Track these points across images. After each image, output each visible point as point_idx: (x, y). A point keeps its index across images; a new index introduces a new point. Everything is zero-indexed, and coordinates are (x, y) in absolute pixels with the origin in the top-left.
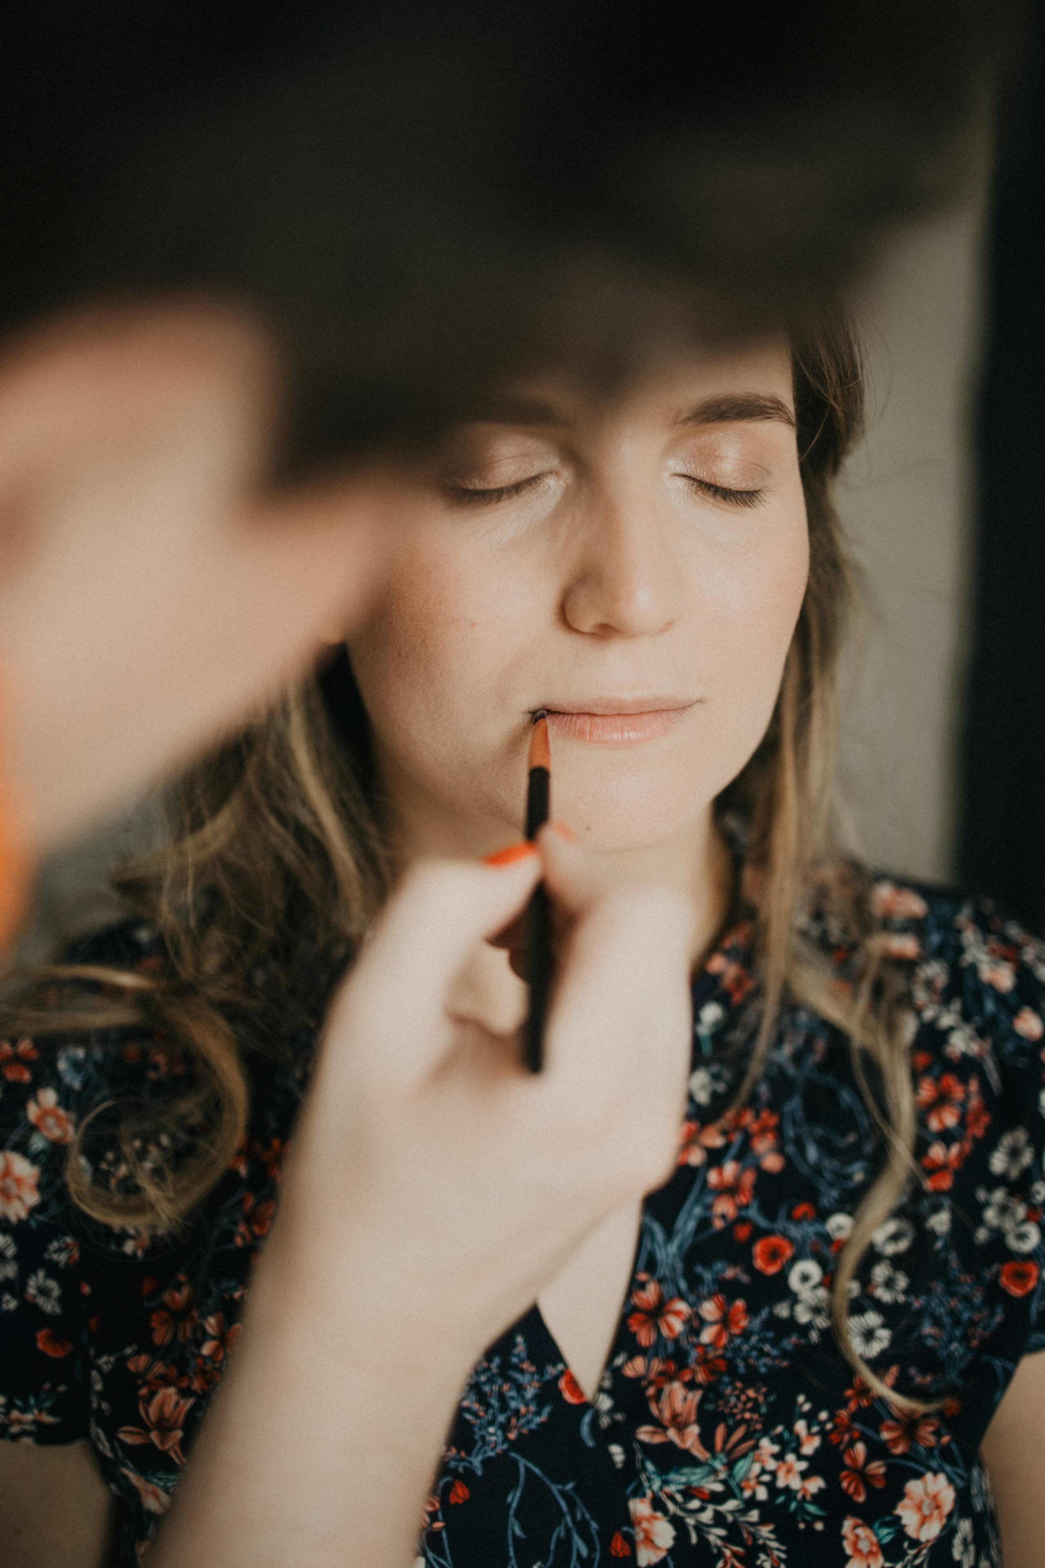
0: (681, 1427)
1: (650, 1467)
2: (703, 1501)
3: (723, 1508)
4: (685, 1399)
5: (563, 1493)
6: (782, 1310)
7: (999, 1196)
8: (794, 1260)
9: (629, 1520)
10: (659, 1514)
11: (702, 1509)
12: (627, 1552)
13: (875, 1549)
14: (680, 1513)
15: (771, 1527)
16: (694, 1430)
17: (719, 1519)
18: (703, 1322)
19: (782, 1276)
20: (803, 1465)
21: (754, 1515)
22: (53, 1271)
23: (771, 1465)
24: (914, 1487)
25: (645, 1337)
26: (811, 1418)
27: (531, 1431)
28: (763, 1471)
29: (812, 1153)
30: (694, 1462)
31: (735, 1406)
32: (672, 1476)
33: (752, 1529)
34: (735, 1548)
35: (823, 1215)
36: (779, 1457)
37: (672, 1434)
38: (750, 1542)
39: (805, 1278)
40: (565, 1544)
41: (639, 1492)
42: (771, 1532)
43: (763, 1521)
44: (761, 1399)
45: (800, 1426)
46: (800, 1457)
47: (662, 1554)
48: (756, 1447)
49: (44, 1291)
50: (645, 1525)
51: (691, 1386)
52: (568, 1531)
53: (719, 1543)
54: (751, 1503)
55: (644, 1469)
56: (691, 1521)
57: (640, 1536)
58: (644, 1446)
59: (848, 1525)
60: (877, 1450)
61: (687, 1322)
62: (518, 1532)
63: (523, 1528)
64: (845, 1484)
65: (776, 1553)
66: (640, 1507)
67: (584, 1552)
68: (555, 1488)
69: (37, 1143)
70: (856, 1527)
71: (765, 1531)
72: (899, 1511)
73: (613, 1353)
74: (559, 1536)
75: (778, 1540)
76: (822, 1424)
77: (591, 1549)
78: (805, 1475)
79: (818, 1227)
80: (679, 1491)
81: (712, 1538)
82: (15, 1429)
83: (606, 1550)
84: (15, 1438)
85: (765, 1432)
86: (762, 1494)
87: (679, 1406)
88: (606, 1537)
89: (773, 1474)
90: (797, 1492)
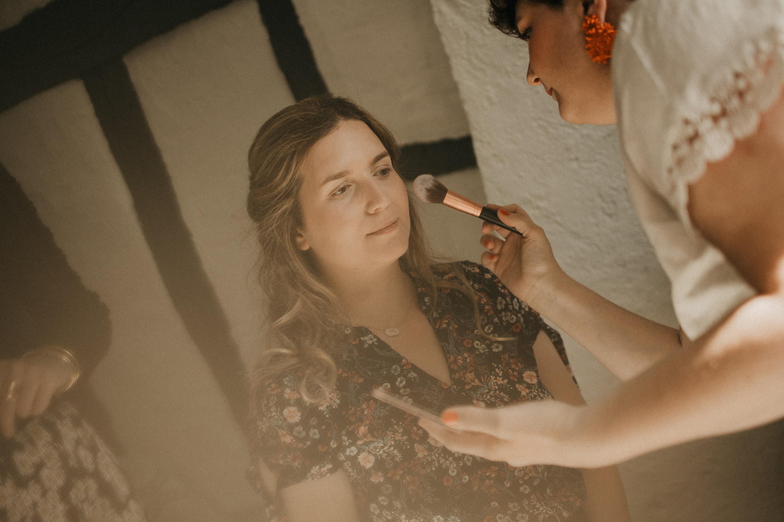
0: (474, 381)
1: (472, 392)
2: (486, 395)
3: (491, 394)
4: (471, 375)
6: (477, 353)
7: (503, 314)
8: (473, 342)
10: (479, 401)
11: (487, 396)
13: (525, 388)
14: (483, 399)
15: (502, 393)
16: (477, 380)
17: (491, 396)
18: (466, 358)
19: (473, 346)
20: (501, 378)
21: (498, 392)
22: (314, 427)
23: (495, 381)
24: (524, 375)
25: (455, 368)
26: (498, 367)
28: (494, 383)
29: (462, 321)
30: (480, 387)
31: (482, 371)
32: (478, 392)
33: (499, 395)
34: (498, 400)
35: (473, 331)
36: (496, 379)
37: (473, 384)
38: (500, 397)
39: (477, 344)
42: (503, 393)
43: (500, 392)
44: (485, 367)
45: (497, 370)
46: (500, 377)
48: (491, 378)
49: (314, 434)
51: (471, 372)
53: (494, 400)
54: (495, 390)
55: (471, 394)
56: (486, 399)
58: (468, 390)
59: (517, 385)
60: (514, 370)
61: (463, 360)
64: (511, 378)
65: (506, 397)
69: (292, 402)
70: (518, 386)
71: (502, 394)
72: (525, 380)
73: (451, 376)
75: (505, 394)
76: (501, 368)
78: (503, 380)
79: (473, 334)
80: (480, 395)
81: (492, 400)
82: (324, 474)
84: (325, 475)
85: (491, 374)
86: (497, 387)
87: (471, 377)
89: (496, 383)
90: (503, 384)
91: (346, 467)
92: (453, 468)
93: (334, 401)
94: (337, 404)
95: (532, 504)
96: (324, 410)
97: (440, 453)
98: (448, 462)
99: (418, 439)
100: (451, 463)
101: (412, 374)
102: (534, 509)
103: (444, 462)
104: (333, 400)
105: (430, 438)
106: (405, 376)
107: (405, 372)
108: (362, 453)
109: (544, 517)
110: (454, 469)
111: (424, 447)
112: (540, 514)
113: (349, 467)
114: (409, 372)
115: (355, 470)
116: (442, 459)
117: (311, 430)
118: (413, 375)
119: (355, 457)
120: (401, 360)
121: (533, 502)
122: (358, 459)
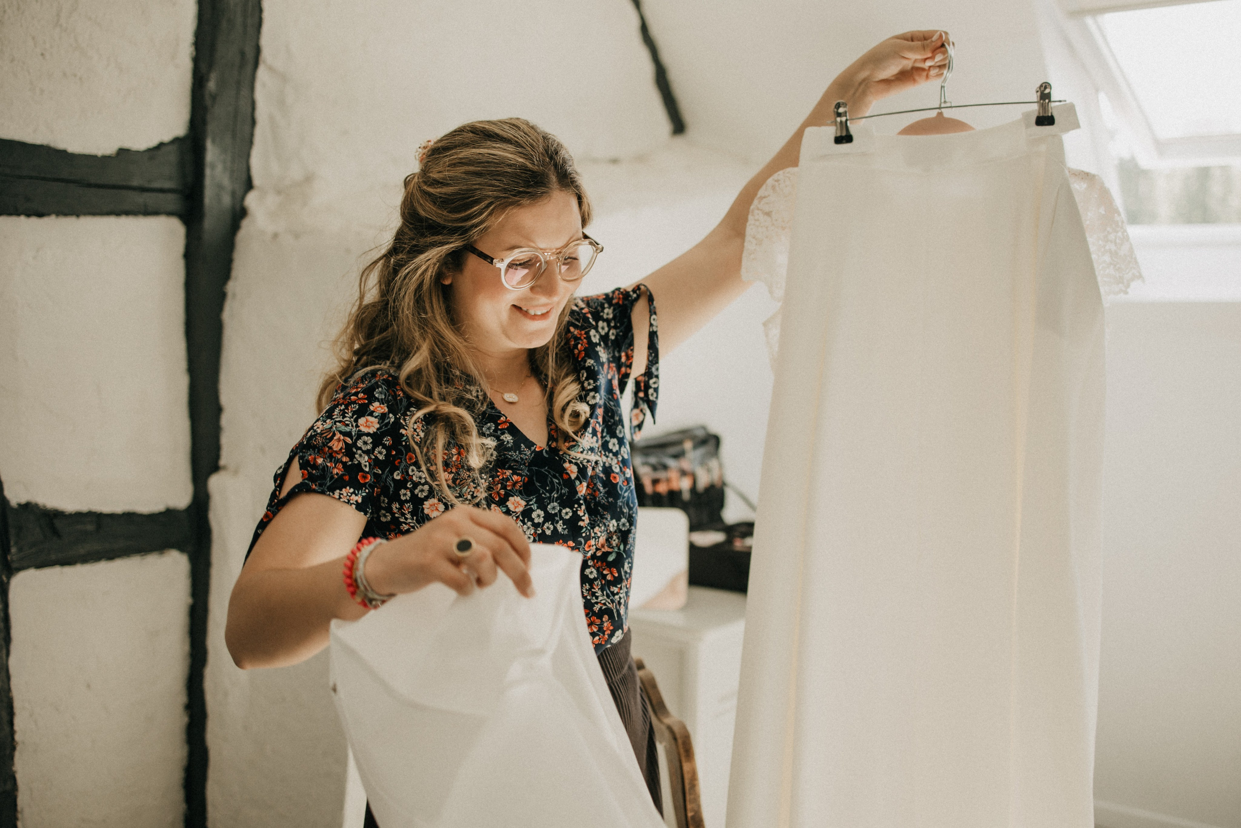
5: (546, 470)
9: (565, 469)
10: (571, 464)
12: (568, 477)
14: (576, 461)
22: (384, 446)
27: (531, 460)
40: (552, 482)
41: (565, 462)
47: (576, 474)
50: (569, 469)
52: (551, 478)
57: (569, 472)
62: (539, 484)
63: (539, 483)
66: (566, 465)
67: (557, 481)
68: (543, 470)
69: (376, 414)
74: (549, 481)
77: (559, 480)
83: (563, 479)
88: (561, 476)
91: (405, 510)
92: (530, 534)
93: (418, 433)
94: (420, 438)
95: (593, 590)
96: (405, 435)
97: (519, 516)
98: (525, 526)
99: (497, 500)
100: (528, 528)
101: (507, 436)
102: (593, 597)
103: (522, 526)
104: (416, 432)
105: (509, 501)
106: (498, 438)
107: (499, 432)
108: (431, 499)
109: (601, 607)
110: (530, 536)
111: (502, 510)
112: (597, 603)
113: (409, 512)
114: (503, 433)
115: (415, 518)
116: (520, 522)
117: (380, 447)
118: (507, 438)
119: (422, 501)
120: (500, 417)
121: (595, 589)
122: (424, 504)
